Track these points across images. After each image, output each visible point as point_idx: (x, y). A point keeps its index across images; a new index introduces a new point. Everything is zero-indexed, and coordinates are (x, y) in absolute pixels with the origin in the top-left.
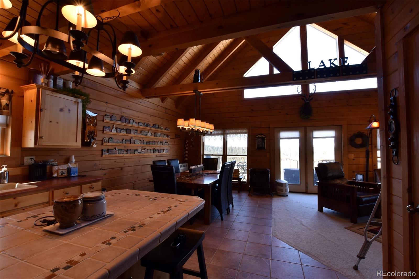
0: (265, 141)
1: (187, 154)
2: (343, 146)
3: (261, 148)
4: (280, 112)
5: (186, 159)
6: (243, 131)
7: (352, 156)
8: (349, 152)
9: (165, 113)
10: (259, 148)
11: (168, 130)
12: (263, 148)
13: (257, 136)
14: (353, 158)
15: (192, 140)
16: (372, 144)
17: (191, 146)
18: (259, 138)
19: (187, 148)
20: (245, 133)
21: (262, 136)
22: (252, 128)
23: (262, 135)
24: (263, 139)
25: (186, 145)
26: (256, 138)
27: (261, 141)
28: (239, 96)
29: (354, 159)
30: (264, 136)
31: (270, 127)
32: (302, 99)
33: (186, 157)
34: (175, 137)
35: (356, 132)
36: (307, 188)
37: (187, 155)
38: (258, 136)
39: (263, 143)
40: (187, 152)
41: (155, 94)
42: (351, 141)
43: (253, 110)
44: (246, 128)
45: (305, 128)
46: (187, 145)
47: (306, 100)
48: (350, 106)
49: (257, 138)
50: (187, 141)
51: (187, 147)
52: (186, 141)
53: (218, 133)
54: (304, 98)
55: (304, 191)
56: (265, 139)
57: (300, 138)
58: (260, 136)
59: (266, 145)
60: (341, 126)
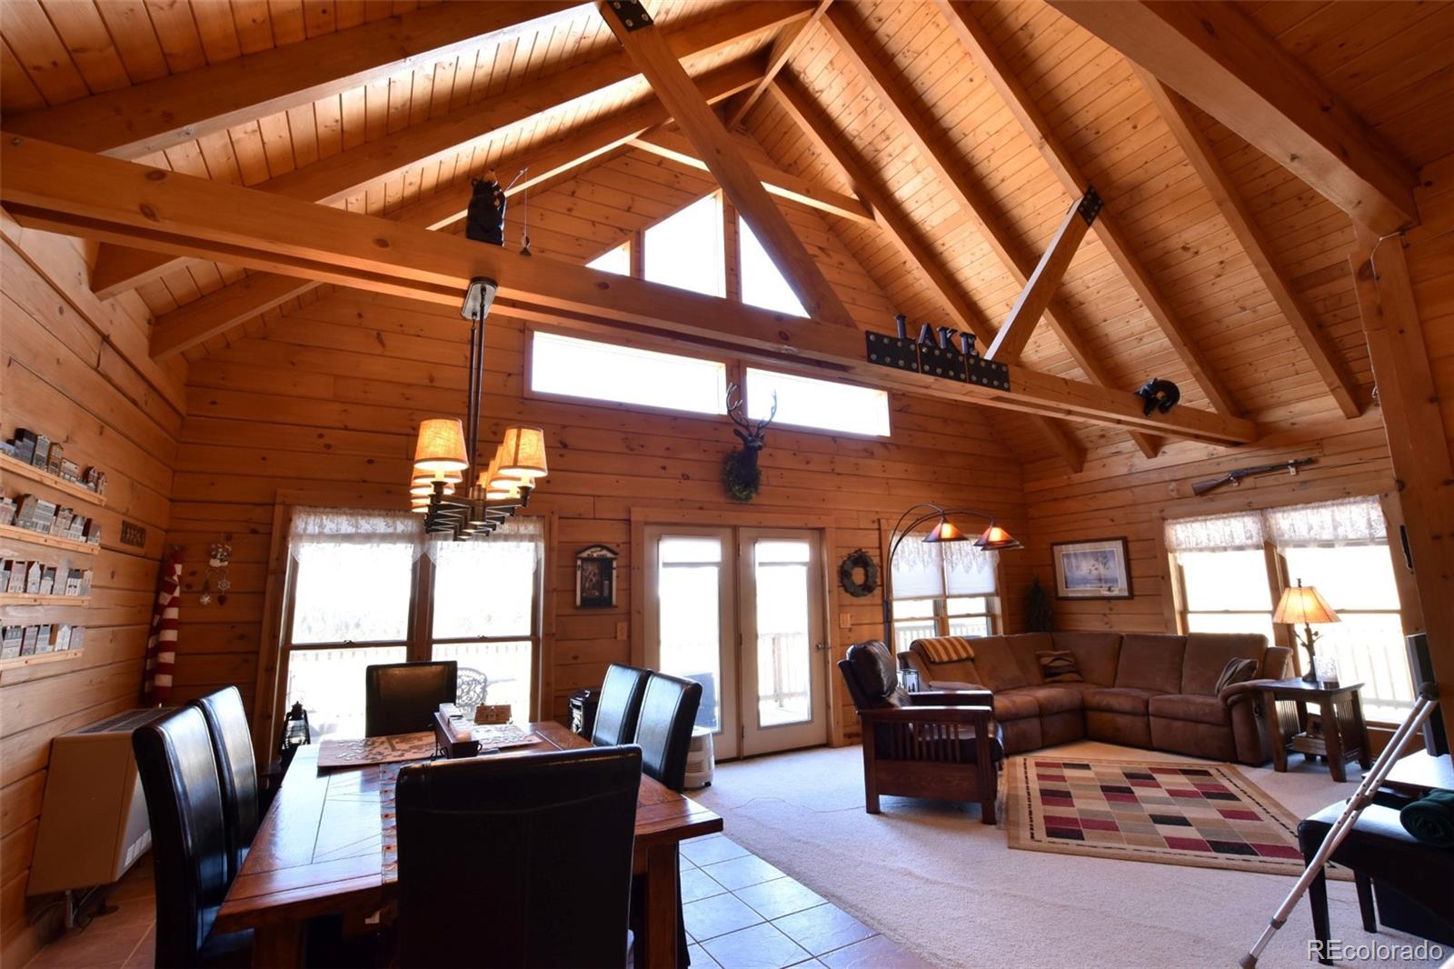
0: (614, 572)
1: (167, 646)
2: (829, 592)
3: (597, 601)
4: (664, 468)
5: (165, 680)
6: (522, 530)
7: (847, 620)
8: (841, 607)
9: (96, 369)
10: (586, 603)
11: (96, 485)
12: (605, 602)
13: (585, 555)
14: (849, 626)
15: (215, 563)
16: (882, 585)
17: (206, 599)
18: (590, 559)
19: (173, 613)
20: (532, 538)
21: (604, 552)
22: (560, 518)
23: (603, 548)
24: (605, 565)
25: (172, 592)
26: (579, 562)
27: (594, 575)
28: (510, 375)
29: (850, 630)
30: (609, 555)
31: (629, 520)
32: (738, 433)
33: (165, 669)
34: (122, 540)
35: (853, 550)
36: (743, 737)
37: (168, 657)
38: (588, 552)
39: (607, 582)
40: (170, 635)
41: (147, 211)
42: (844, 574)
43: (565, 446)
44: (535, 518)
45: (735, 529)
46: (177, 593)
47: (750, 438)
48: (839, 474)
49: (583, 560)
50: (179, 568)
51: (174, 603)
52: (173, 572)
53: (391, 530)
54: (745, 433)
55: (734, 755)
56: (615, 564)
57: (722, 566)
58: (595, 555)
59: (617, 590)
60: (821, 530)
